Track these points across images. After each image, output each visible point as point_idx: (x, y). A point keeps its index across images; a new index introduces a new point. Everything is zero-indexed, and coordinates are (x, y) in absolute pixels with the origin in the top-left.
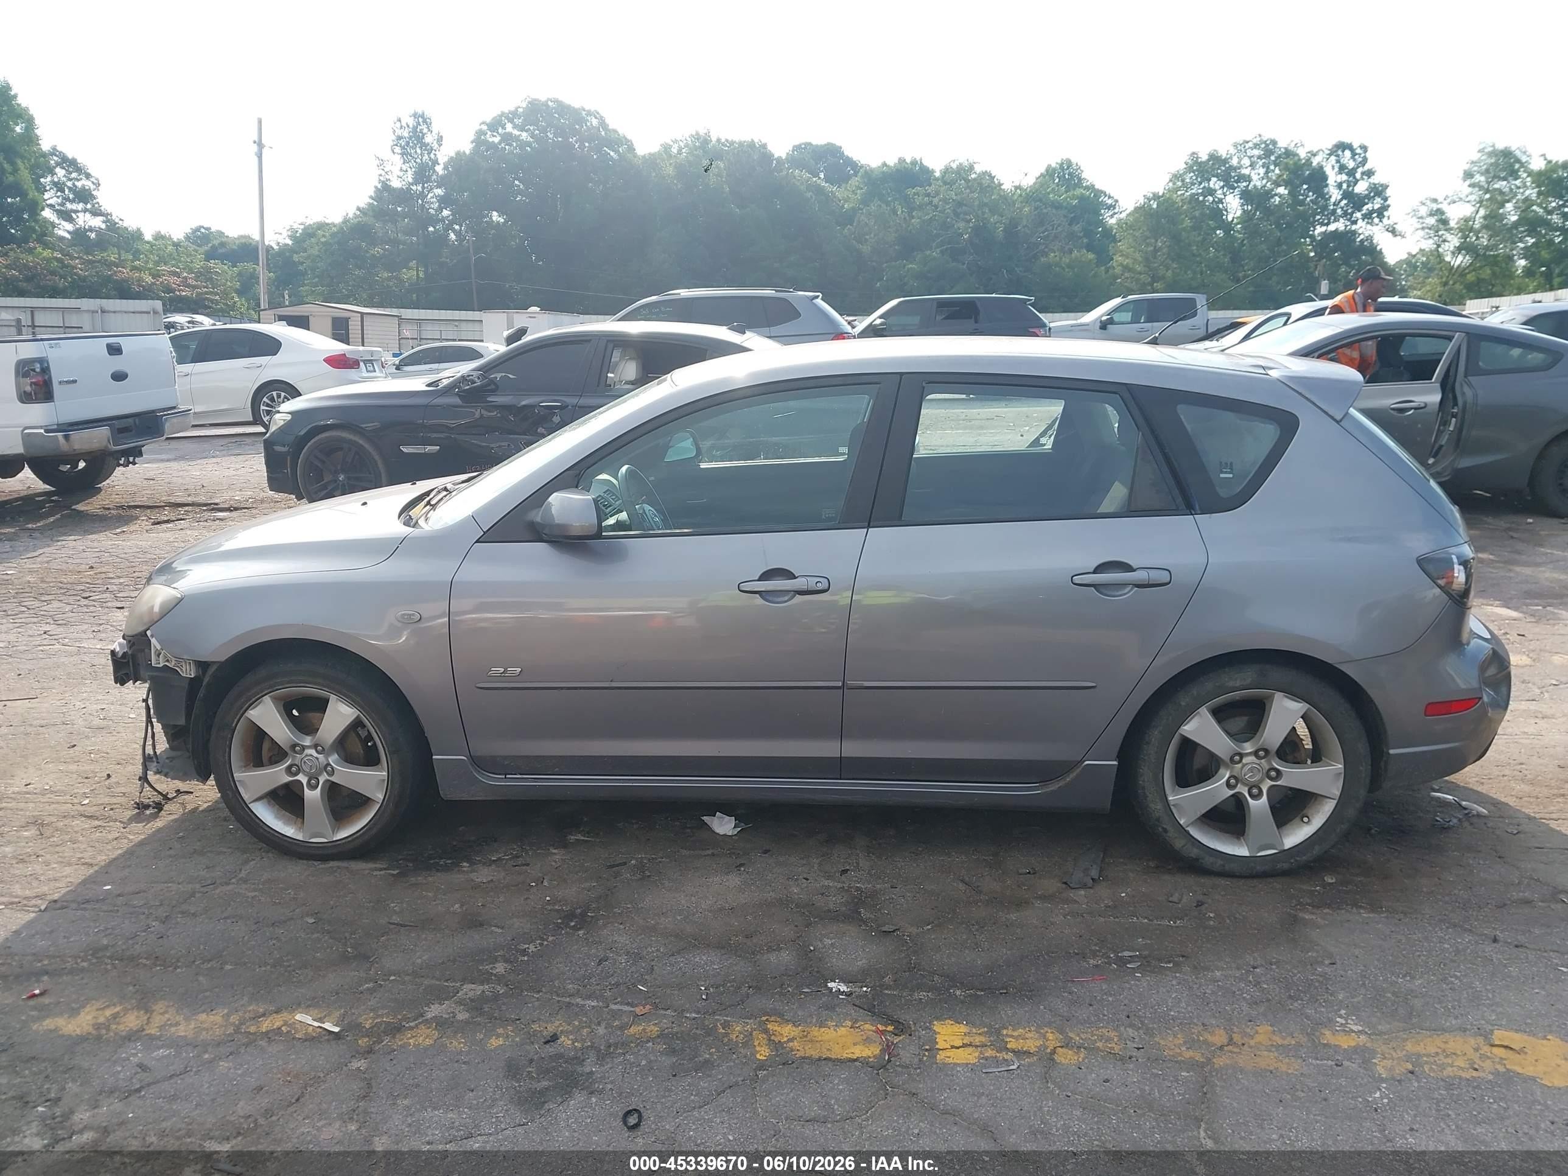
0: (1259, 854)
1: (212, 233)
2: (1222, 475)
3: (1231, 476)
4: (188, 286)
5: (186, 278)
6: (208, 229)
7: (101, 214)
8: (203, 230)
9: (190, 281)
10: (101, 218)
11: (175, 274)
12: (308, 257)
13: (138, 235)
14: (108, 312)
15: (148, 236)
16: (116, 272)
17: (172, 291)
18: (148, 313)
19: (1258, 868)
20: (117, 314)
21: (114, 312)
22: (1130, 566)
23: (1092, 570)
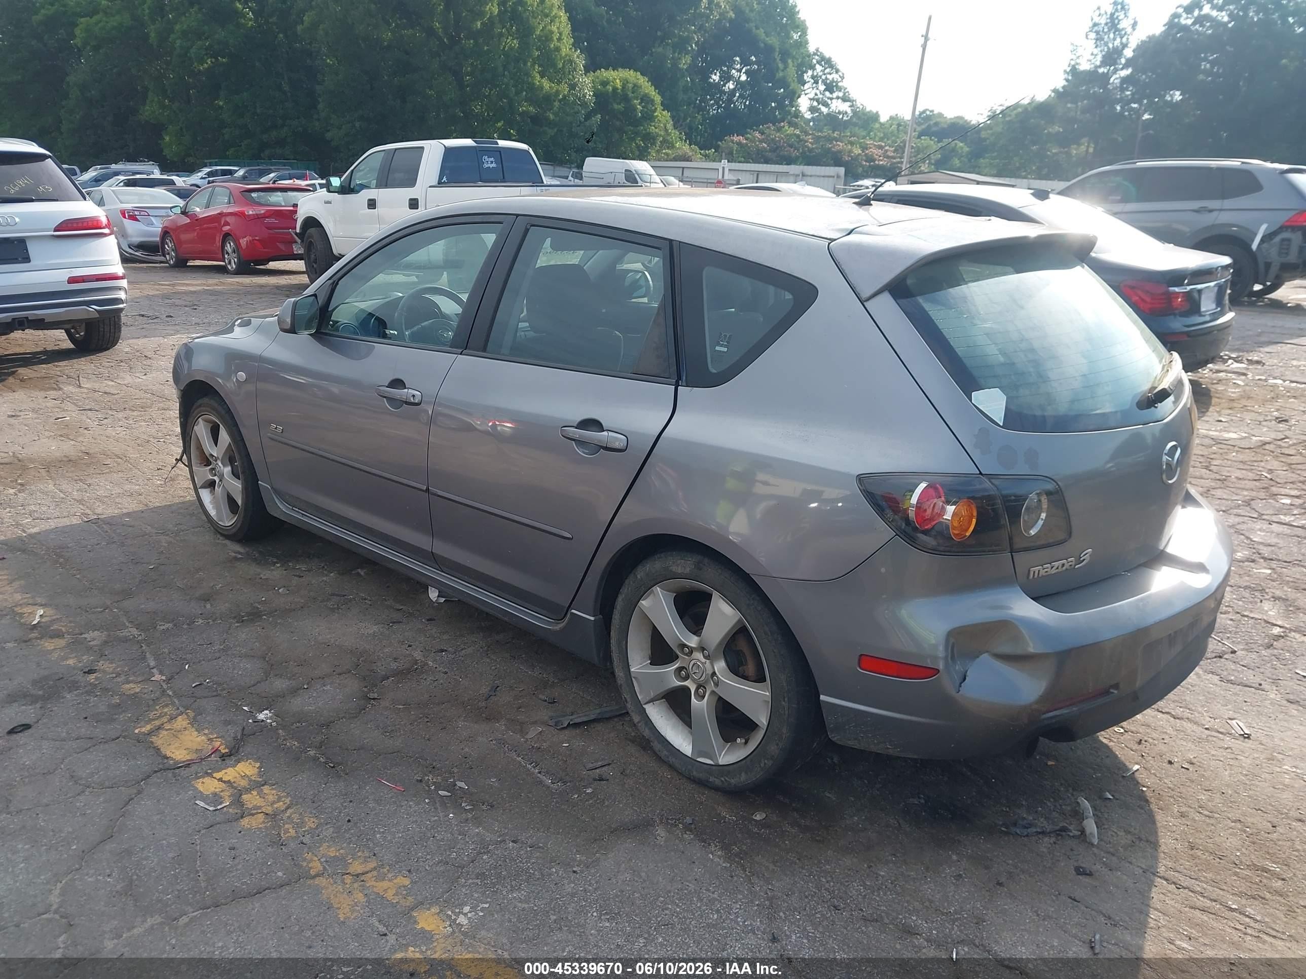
0: (698, 759)
1: (934, 115)
2: (718, 348)
3: (726, 350)
4: (888, 157)
5: (887, 151)
6: (932, 111)
7: (849, 100)
8: (928, 113)
9: (889, 153)
10: (848, 104)
11: (881, 147)
12: (992, 134)
13: (875, 117)
14: (807, 176)
15: (884, 119)
16: (834, 145)
17: (874, 160)
18: (833, 177)
19: (695, 773)
20: (813, 178)
21: (811, 176)
22: (601, 424)
23: (575, 425)
